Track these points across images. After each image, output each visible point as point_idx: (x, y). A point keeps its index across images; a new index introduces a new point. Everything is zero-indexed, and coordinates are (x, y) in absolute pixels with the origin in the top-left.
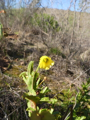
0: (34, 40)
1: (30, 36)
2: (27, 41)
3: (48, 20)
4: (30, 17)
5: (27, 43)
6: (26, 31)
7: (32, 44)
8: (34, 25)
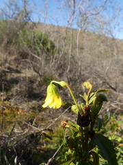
0: (21, 65)
1: (16, 59)
2: (11, 66)
3: (40, 40)
4: (16, 35)
5: (11, 70)
6: (9, 53)
7: (18, 72)
8: (21, 44)
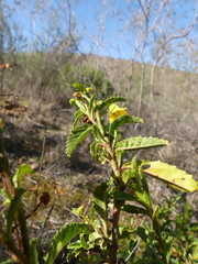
0: (61, 119)
1: (53, 109)
2: (45, 119)
3: (92, 80)
4: (55, 72)
5: (45, 125)
6: (44, 100)
7: (55, 128)
8: (62, 87)
